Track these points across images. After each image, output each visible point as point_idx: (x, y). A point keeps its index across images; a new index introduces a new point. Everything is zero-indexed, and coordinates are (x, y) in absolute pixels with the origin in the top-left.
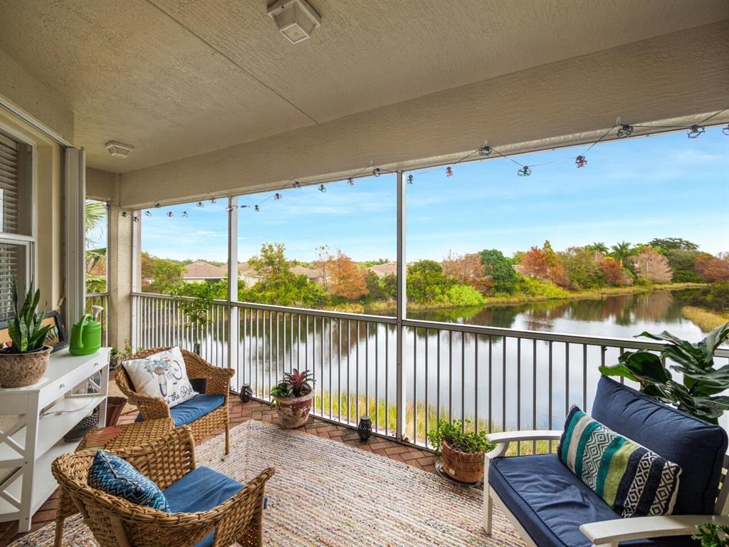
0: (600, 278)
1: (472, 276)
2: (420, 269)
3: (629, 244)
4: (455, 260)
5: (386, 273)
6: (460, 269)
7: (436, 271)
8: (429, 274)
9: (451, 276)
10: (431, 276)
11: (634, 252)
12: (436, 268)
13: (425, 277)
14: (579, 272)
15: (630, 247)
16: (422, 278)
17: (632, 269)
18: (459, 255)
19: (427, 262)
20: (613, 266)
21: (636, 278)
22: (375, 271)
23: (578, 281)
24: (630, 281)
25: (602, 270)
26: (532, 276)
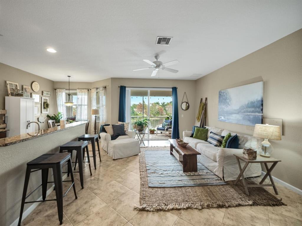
0: (158, 113)
3: (165, 103)
11: (166, 105)
14: (152, 111)
15: (165, 104)
17: (166, 110)
20: (161, 109)
21: (167, 113)
23: (153, 114)
24: (165, 114)
25: (159, 111)
26: (140, 112)
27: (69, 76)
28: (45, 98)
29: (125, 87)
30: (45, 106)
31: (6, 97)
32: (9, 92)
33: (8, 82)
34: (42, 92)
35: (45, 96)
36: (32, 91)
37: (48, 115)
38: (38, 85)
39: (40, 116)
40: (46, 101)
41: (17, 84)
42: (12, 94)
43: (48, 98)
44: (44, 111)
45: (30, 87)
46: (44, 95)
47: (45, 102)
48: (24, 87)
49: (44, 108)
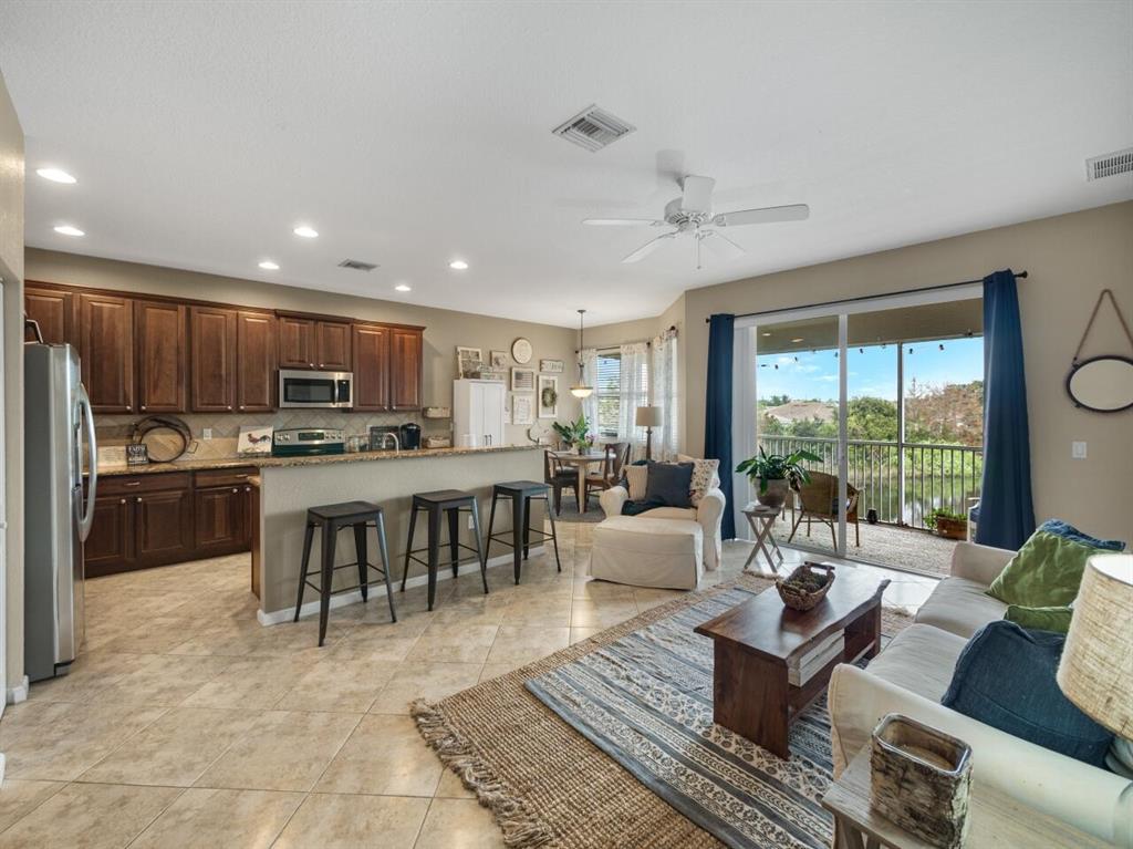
1: (959, 424)
2: (855, 413)
4: (923, 397)
5: (794, 420)
6: (934, 413)
7: (885, 415)
8: (873, 421)
9: (916, 425)
10: (877, 424)
12: (886, 411)
13: (865, 427)
16: (859, 428)
18: (933, 387)
19: (867, 400)
22: (776, 417)
27: (581, 312)
28: (545, 378)
29: (731, 318)
30: (548, 398)
31: (455, 381)
32: (461, 371)
33: (459, 349)
34: (541, 363)
35: (549, 373)
36: (513, 363)
37: (556, 423)
38: (529, 347)
39: (532, 426)
40: (551, 386)
41: (479, 350)
42: (466, 375)
43: (555, 378)
44: (543, 413)
45: (508, 355)
46: (545, 369)
47: (547, 389)
48: (494, 355)
49: (545, 404)
